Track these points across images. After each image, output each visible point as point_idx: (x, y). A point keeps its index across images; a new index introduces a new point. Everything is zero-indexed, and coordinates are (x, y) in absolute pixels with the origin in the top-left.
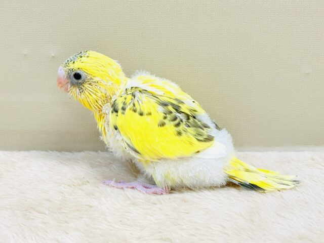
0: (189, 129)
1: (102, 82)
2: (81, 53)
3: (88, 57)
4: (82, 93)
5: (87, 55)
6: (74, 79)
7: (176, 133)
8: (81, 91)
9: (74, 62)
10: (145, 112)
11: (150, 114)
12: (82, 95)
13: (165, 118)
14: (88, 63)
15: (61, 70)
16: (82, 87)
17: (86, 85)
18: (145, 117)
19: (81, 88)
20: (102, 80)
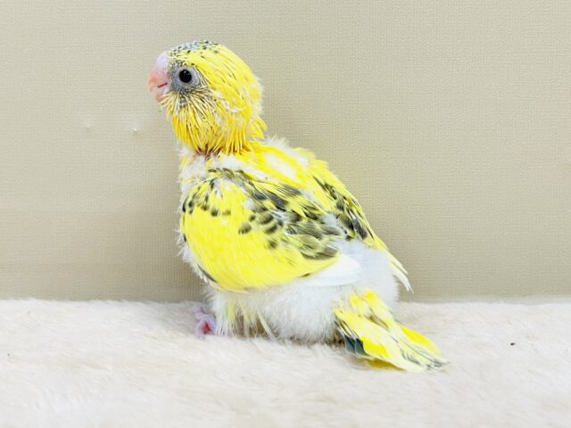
0: (292, 238)
1: (224, 103)
2: (207, 42)
3: (216, 52)
4: (183, 109)
5: (215, 49)
6: (179, 80)
7: (267, 244)
8: (183, 104)
9: (189, 52)
10: (222, 210)
11: (228, 213)
12: (182, 114)
13: (253, 218)
14: (212, 63)
15: (162, 58)
16: (187, 99)
17: (194, 99)
18: (219, 218)
19: (185, 101)
20: (224, 100)
